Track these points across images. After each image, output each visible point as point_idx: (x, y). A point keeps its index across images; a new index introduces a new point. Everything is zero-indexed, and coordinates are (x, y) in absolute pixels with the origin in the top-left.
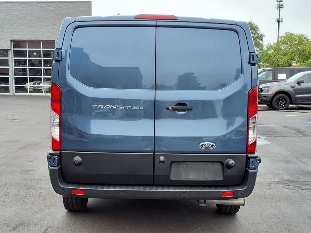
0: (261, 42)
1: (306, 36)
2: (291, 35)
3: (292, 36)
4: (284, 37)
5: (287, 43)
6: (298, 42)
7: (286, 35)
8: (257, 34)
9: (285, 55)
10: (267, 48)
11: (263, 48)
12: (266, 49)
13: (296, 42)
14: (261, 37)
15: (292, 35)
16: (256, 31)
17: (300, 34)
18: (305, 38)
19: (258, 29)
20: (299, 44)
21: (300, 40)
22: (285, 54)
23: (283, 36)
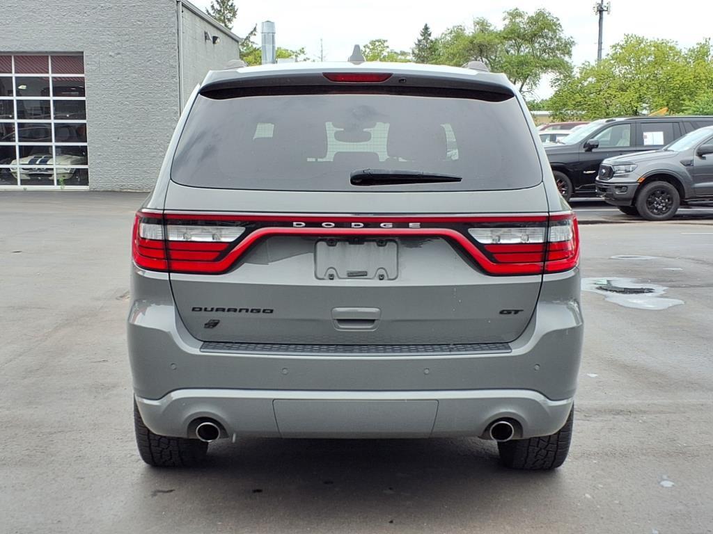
0: (566, 58)
1: (672, 45)
2: (637, 41)
3: (640, 44)
4: (622, 48)
5: (629, 61)
6: (655, 57)
7: (626, 42)
8: (558, 40)
9: (623, 89)
10: (581, 73)
11: (572, 72)
12: (578, 75)
13: (649, 59)
14: (566, 47)
15: (640, 41)
16: (555, 32)
17: (660, 39)
18: (670, 48)
19: (561, 26)
20: (656, 63)
21: (660, 54)
22: (625, 88)
23: (618, 45)
